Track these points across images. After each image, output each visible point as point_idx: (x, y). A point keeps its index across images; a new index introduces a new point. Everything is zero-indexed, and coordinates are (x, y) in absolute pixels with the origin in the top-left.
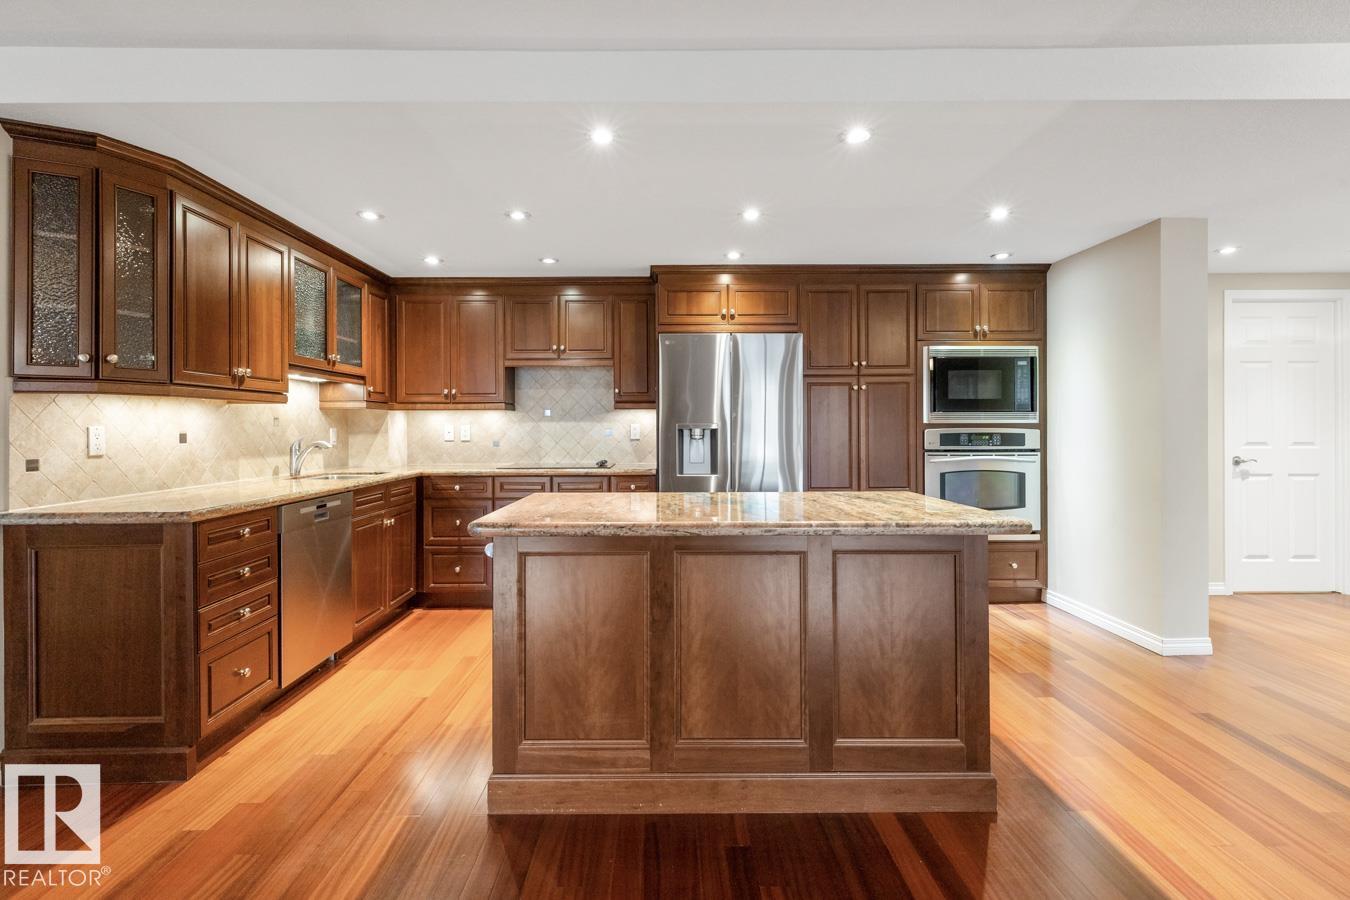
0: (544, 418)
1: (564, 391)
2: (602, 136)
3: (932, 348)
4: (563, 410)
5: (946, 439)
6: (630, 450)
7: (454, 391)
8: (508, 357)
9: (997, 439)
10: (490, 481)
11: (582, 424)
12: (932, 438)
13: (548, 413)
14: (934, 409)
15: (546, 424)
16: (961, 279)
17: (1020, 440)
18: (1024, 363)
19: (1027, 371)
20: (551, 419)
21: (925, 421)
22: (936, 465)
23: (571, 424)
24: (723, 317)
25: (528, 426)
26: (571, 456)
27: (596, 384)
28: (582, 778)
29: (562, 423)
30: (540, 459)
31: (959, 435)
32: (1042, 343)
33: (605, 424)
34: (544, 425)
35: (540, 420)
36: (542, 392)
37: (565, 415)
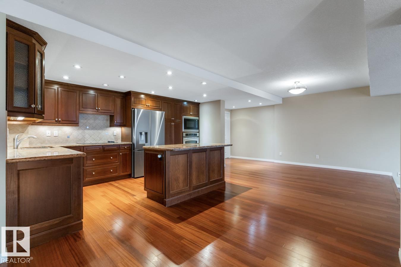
0: (86, 129)
1: (93, 121)
2: (170, 73)
3: (184, 117)
4: (93, 127)
5: (187, 135)
6: (113, 138)
7: (60, 119)
8: (80, 110)
9: (193, 134)
10: (82, 148)
11: (99, 131)
12: (184, 134)
13: (88, 127)
14: (185, 129)
15: (87, 131)
16: (185, 103)
17: (196, 135)
18: (197, 121)
19: (197, 122)
20: (89, 129)
21: (183, 131)
22: (185, 139)
23: (95, 131)
24: (147, 106)
25: (81, 131)
26: (95, 140)
27: (103, 119)
28: (181, 196)
29: (92, 131)
30: (85, 142)
31: (188, 134)
32: (199, 117)
33: (106, 131)
34: (86, 131)
35: (85, 130)
36: (86, 121)
37: (93, 128)
